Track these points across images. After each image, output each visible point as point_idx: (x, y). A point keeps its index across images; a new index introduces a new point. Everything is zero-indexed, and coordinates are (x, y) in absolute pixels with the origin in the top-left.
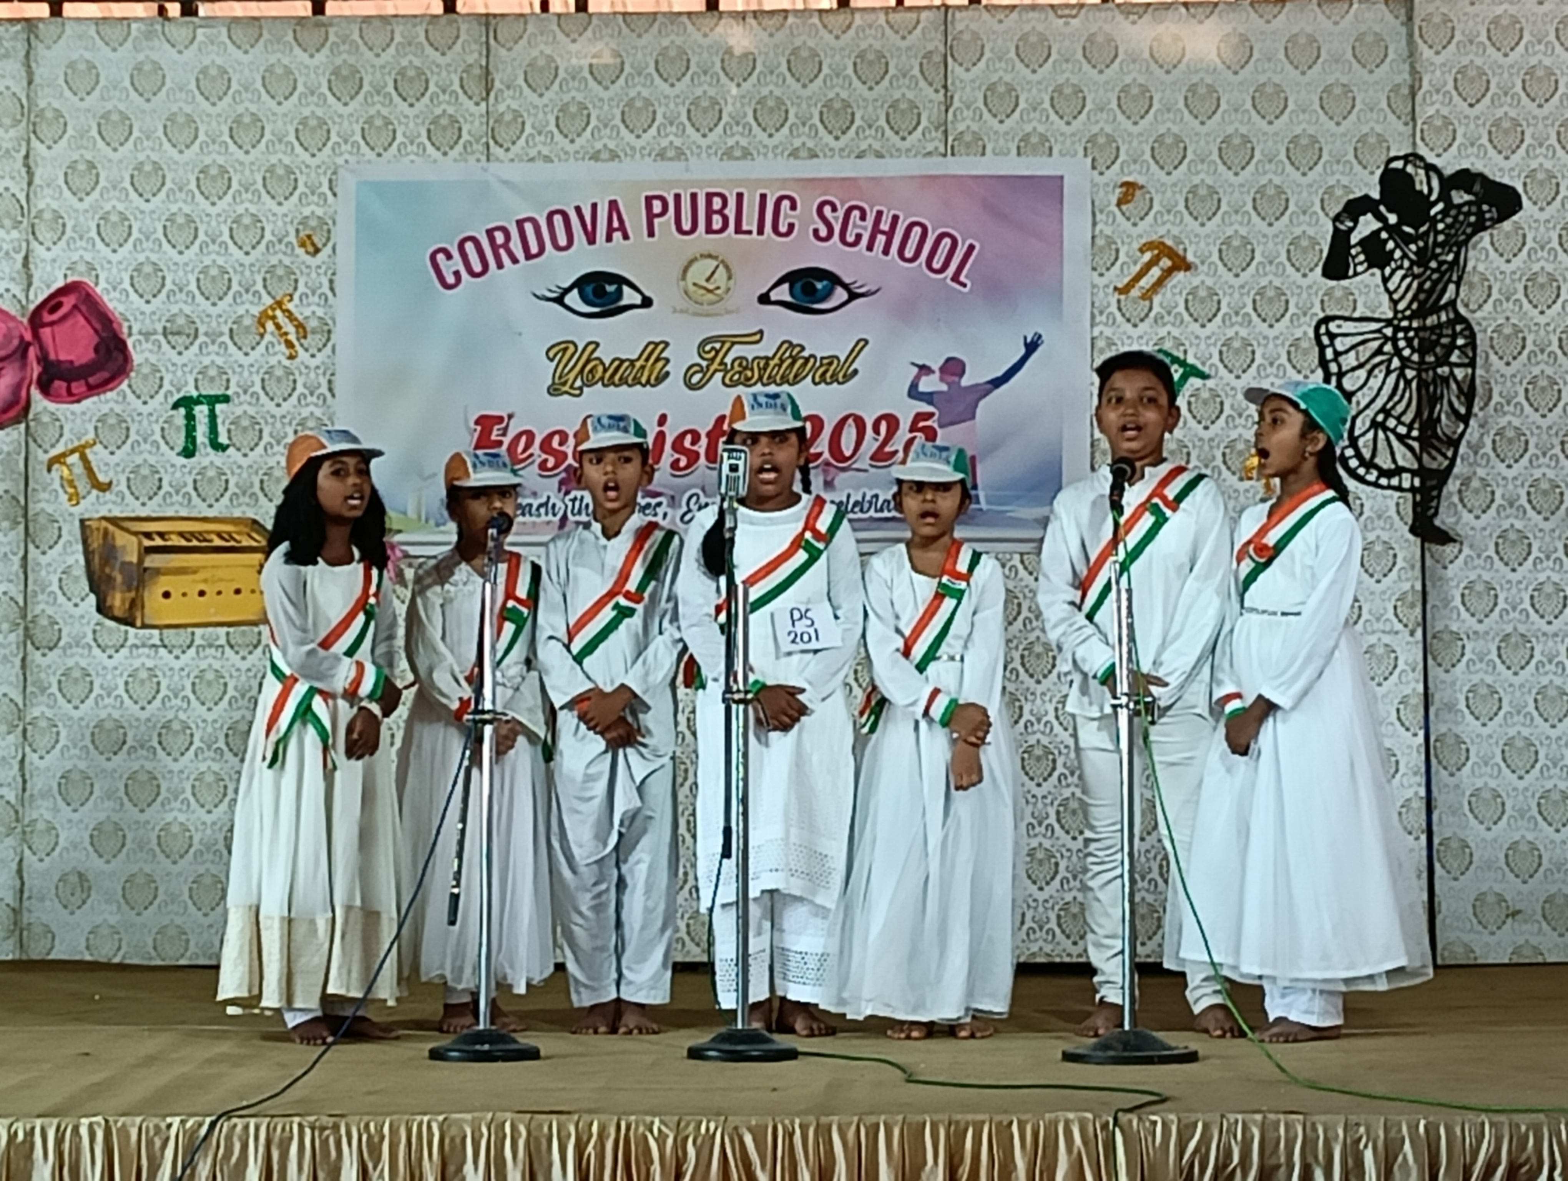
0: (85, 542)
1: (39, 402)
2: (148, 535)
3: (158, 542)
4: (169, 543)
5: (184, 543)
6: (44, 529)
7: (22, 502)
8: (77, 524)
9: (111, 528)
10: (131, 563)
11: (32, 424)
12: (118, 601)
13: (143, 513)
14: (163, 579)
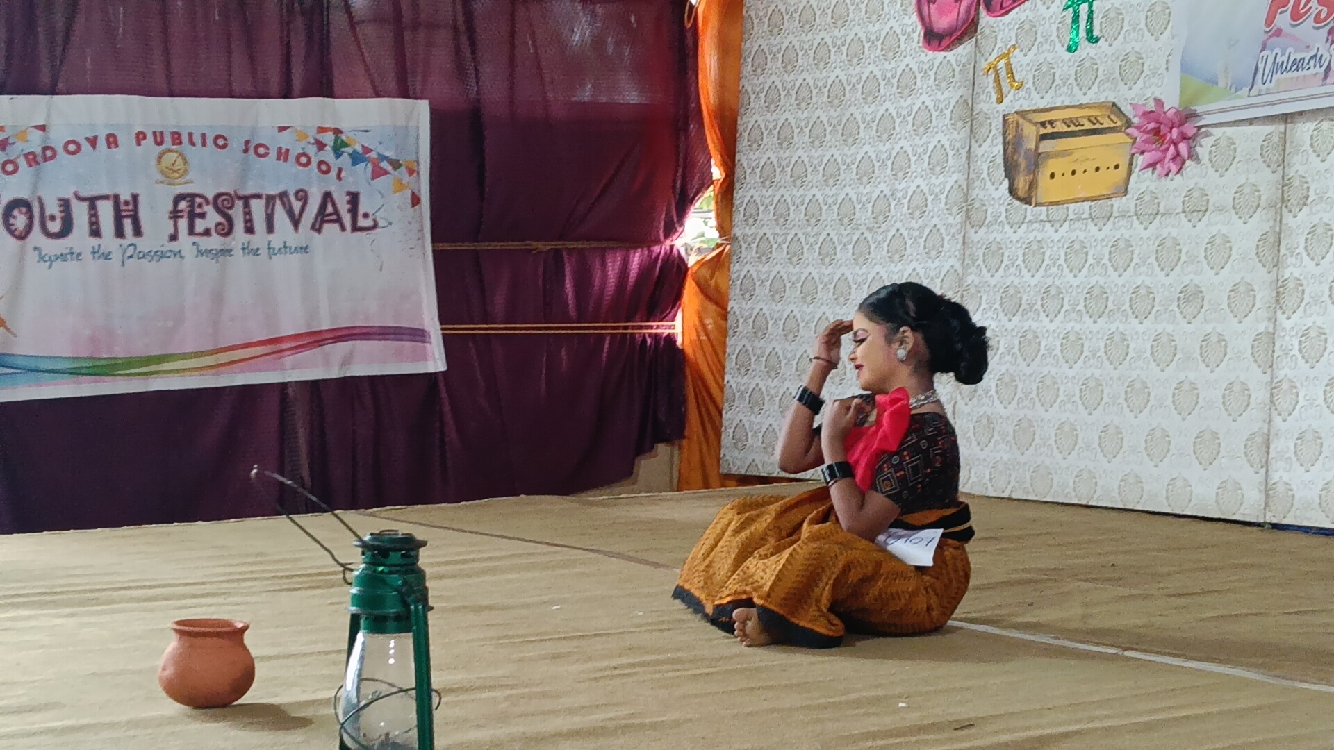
0: (1004, 134)
1: (985, 19)
2: (1043, 124)
3: (1049, 130)
4: (1055, 130)
5: (1066, 129)
6: (981, 125)
7: (970, 105)
8: (1001, 119)
9: (1021, 121)
10: (1030, 150)
11: (979, 37)
12: (1022, 183)
13: (1042, 104)
14: (1051, 161)
